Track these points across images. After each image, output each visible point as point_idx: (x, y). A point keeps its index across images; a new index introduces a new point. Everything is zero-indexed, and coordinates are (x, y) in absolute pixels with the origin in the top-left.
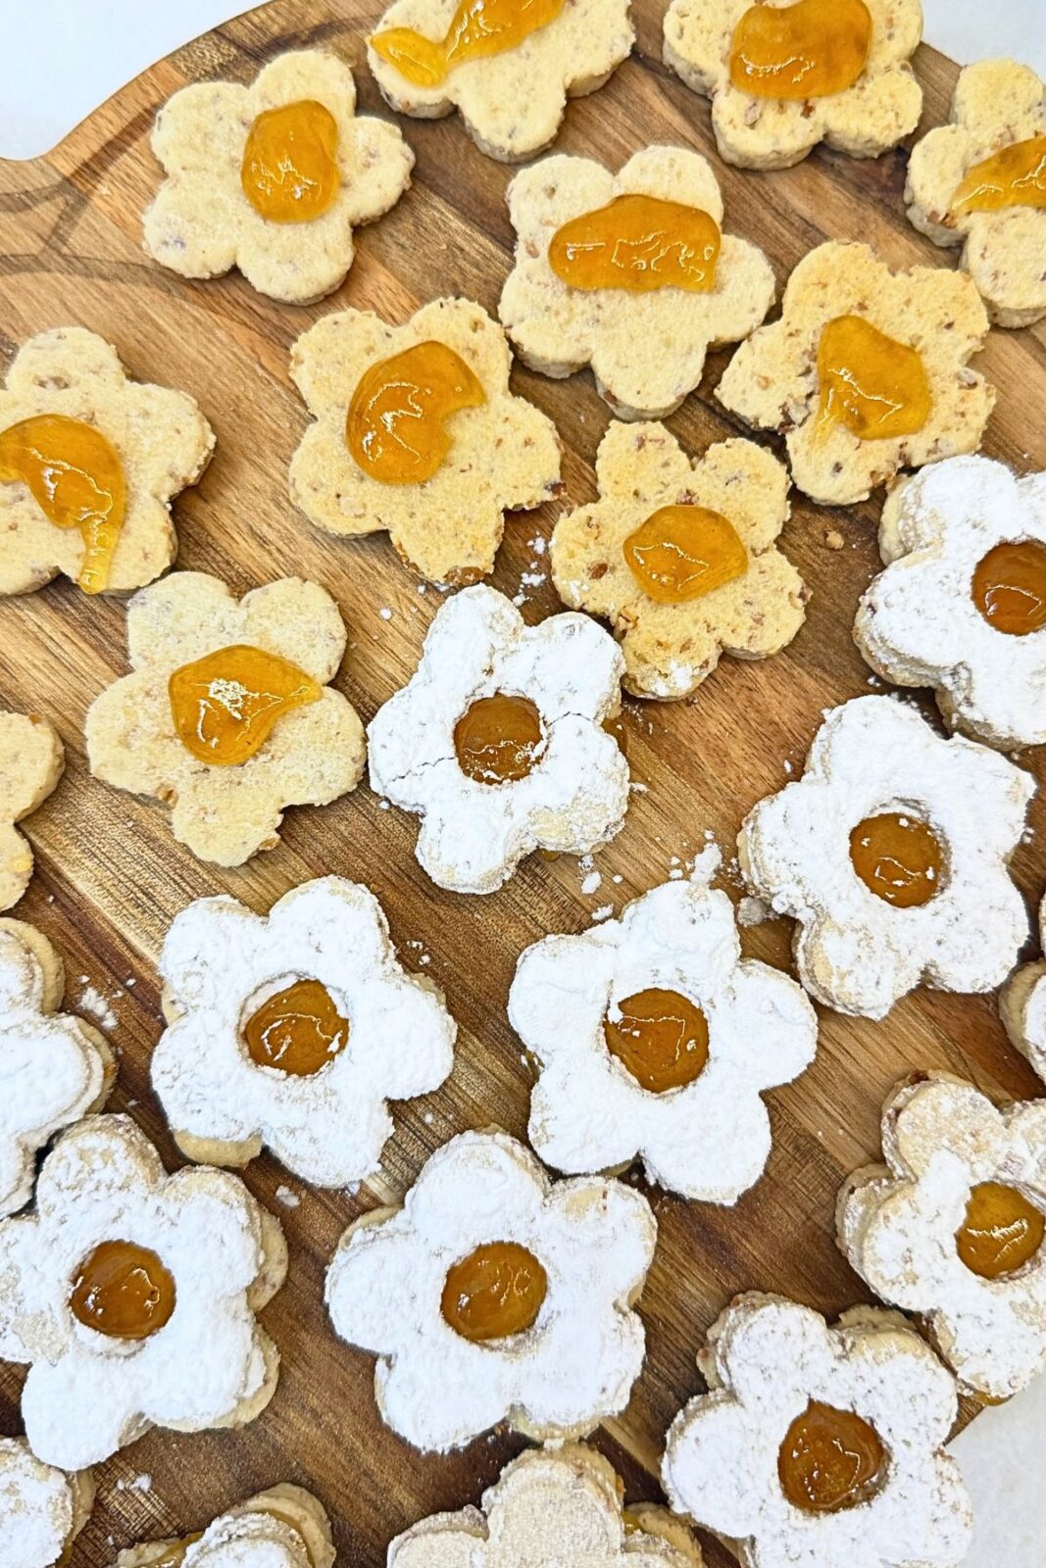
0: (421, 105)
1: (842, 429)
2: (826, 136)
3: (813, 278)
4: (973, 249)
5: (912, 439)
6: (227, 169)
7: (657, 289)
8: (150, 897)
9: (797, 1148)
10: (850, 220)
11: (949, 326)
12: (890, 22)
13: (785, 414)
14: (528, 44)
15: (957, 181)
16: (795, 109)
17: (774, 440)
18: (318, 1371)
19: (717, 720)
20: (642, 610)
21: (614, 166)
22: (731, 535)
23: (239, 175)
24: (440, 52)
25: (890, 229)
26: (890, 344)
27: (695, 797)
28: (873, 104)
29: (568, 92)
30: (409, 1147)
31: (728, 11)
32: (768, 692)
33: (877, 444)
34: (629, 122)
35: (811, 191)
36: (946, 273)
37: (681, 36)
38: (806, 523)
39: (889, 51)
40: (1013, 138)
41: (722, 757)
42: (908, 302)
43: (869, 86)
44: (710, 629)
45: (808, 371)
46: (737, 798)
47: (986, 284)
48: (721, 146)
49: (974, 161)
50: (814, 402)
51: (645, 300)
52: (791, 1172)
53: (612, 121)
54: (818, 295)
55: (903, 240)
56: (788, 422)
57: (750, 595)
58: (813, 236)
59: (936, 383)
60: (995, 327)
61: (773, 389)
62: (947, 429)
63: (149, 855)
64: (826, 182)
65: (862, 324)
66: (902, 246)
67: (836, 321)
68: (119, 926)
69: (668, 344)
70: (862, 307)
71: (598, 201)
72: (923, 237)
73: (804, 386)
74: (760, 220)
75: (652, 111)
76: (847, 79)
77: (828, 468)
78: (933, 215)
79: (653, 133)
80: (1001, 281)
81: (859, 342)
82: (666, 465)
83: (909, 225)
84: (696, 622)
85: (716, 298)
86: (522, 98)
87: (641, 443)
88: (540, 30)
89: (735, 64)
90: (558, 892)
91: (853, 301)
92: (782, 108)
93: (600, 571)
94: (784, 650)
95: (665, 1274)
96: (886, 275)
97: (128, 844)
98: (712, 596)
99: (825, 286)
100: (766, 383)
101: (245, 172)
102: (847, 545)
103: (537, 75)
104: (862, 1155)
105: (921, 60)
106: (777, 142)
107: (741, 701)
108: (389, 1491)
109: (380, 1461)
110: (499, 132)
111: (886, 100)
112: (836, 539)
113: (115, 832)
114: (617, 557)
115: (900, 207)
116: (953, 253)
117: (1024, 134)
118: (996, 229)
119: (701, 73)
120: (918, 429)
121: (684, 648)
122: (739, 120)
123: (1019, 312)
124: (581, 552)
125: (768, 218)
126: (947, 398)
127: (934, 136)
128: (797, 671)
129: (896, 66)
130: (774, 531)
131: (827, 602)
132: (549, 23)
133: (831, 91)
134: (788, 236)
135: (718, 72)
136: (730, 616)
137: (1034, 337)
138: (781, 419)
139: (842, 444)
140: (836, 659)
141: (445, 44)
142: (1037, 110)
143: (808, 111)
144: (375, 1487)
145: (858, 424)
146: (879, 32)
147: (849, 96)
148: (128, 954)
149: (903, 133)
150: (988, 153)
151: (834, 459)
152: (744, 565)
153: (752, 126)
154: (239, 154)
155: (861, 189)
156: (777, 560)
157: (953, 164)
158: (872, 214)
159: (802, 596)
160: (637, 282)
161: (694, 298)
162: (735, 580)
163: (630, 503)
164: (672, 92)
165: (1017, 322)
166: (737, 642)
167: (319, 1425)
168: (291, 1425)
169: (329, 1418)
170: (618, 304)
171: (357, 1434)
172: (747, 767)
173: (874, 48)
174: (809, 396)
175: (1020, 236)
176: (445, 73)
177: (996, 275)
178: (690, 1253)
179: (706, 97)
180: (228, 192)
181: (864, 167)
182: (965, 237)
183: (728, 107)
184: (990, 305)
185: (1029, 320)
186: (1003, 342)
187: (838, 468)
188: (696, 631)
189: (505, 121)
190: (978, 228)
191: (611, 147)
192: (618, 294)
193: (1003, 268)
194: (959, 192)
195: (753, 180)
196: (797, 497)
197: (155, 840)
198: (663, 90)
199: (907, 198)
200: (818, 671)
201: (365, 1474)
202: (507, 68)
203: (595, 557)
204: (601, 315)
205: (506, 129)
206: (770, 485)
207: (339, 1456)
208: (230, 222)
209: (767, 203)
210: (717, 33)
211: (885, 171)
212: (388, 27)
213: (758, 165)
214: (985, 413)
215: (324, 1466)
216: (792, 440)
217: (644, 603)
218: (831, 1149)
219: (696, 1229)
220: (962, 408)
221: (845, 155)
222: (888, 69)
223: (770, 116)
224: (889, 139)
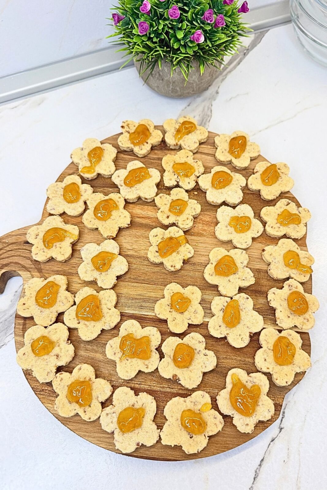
0: (94, 176)
1: (185, 178)
2: (152, 145)
3: (165, 163)
4: (183, 145)
5: (195, 173)
6: (60, 196)
7: (143, 181)
8: (142, 306)
9: (258, 272)
10: (163, 154)
11: (188, 157)
12: (149, 125)
13: (177, 181)
14: (103, 159)
15: (174, 138)
16: (145, 144)
17: (177, 186)
18: (221, 352)
19: (200, 226)
20: (178, 218)
21: (125, 168)
22: (183, 200)
23: (63, 197)
24: (92, 167)
25: (169, 152)
26: (182, 164)
27: (206, 238)
28: (155, 137)
29: (113, 161)
30: (207, 311)
31: (126, 137)
32: (204, 218)
33: (191, 177)
34: (123, 161)
35: (155, 154)
36: (181, 151)
37: (123, 144)
38: (190, 194)
39: (151, 129)
40: (176, 129)
41: (205, 230)
42: (180, 158)
43: (153, 135)
44: (189, 215)
45: (175, 174)
46: (211, 234)
47: (188, 148)
48: (139, 156)
49: (174, 135)
50: (179, 177)
51: (142, 183)
52: (260, 275)
53: (121, 163)
54: (168, 164)
55: (172, 152)
56: (178, 182)
57: (191, 207)
58: (161, 159)
59: (192, 165)
60: (194, 154)
61: (172, 179)
62: (198, 169)
63: (137, 301)
64: (156, 151)
65: (177, 164)
66: (173, 152)
67: (173, 166)
68: (141, 313)
69: (149, 187)
70: (175, 162)
71: (127, 174)
72: (175, 150)
73: (176, 176)
74: (151, 162)
75: (125, 158)
76: (149, 136)
77: (188, 184)
78: (174, 145)
79: (128, 161)
80: (190, 147)
81: (178, 166)
82: (166, 198)
83: (172, 149)
84: (186, 215)
85: (152, 178)
86: (108, 166)
87: (161, 197)
88: (103, 156)
89: (133, 143)
90: (198, 263)
91: (173, 162)
92: (144, 145)
93: (168, 217)
94: (201, 211)
95: (256, 301)
96: (174, 156)
97: (133, 302)
98: (186, 210)
99: (168, 163)
100: (171, 180)
101: (64, 195)
102: (198, 193)
103: (107, 162)
104: (267, 266)
105: (156, 127)
106: (146, 149)
107: (201, 222)
108: (245, 360)
109: (240, 357)
110: (108, 172)
111: (156, 135)
112: (196, 193)
113: (130, 301)
114: (169, 213)
115: (168, 148)
116: (180, 148)
117: (178, 127)
118: (184, 141)
119: (129, 148)
120: (195, 171)
121: (188, 219)
122: (139, 150)
123: (195, 149)
124: (164, 216)
125: (152, 161)
126: (195, 165)
127: (166, 135)
128: (205, 213)
129: (154, 130)
130: (188, 197)
131: (201, 202)
132: (103, 154)
133: (148, 139)
134: (157, 161)
135: (131, 146)
136: (190, 211)
137: (199, 152)
138: (176, 182)
139: (187, 180)
140: (209, 208)
141: (91, 166)
142: (177, 123)
143: (147, 143)
144: (243, 361)
145: (187, 176)
146: (148, 127)
147: (151, 137)
148: (146, 316)
149: (162, 138)
150: (175, 133)
151: (188, 182)
152: (187, 204)
153: (141, 150)
154: (62, 193)
155: (161, 149)
156: (190, 200)
157: (171, 137)
158: (165, 151)
159: (198, 203)
160: (139, 181)
161: (149, 179)
162: (187, 206)
163: (165, 206)
164: (126, 154)
165: (196, 151)
166: (194, 214)
167: (228, 359)
168: (224, 362)
169: (228, 357)
170: (138, 186)
171: (234, 356)
172: (209, 229)
173: (149, 129)
174: (178, 177)
175: (188, 140)
176: (94, 169)
177: (189, 146)
178: (256, 296)
179: (132, 151)
180: (61, 199)
181: (160, 146)
182: (180, 145)
183: (136, 150)
184: (191, 151)
185: (197, 150)
186: (196, 155)
187: (189, 183)
188: (188, 216)
189: (108, 170)
190: (181, 142)
191: (123, 166)
192: (138, 184)
193: (189, 145)
194: (175, 139)
195: (146, 157)
196: (187, 191)
197: (136, 298)
198: (124, 154)
199: (168, 146)
200: (208, 211)
201: (240, 361)
202: (102, 164)
203: (166, 216)
204: (137, 188)
205: (109, 171)
206: (182, 192)
207: (234, 361)
208: (62, 205)
209: (151, 159)
210: (127, 141)
211: (162, 145)
212: (81, 169)
213: (146, 154)
214: (201, 164)
215: (234, 364)
216: (180, 184)
217: (177, 217)
218: (262, 269)
219: (254, 292)
220: (198, 165)
221: (156, 146)
222: (153, 131)
223: (143, 147)
224: (161, 140)
